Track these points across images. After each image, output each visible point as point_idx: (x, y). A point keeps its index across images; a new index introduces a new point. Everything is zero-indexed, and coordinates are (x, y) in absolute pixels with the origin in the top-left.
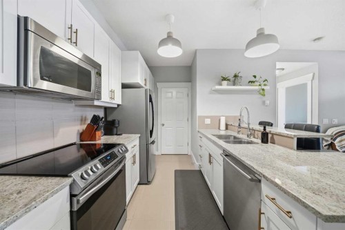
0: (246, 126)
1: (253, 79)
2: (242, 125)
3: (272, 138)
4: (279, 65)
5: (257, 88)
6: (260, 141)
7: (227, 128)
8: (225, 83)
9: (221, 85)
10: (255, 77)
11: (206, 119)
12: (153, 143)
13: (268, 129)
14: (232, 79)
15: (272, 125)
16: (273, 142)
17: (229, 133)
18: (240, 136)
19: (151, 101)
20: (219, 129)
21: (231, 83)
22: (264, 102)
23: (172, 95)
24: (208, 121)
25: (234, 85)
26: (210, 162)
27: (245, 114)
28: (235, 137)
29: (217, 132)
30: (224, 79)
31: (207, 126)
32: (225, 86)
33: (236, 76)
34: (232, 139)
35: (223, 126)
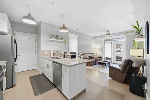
0: (60, 53)
1: (62, 38)
2: (58, 53)
3: (66, 56)
4: (70, 34)
5: (63, 41)
6: (63, 58)
7: (54, 55)
8: (53, 38)
9: (51, 38)
10: (63, 37)
11: (45, 52)
12: (16, 64)
13: (65, 54)
14: (56, 37)
15: (67, 53)
16: (66, 58)
17: (54, 56)
18: (58, 57)
19: (15, 42)
20: (51, 55)
21: (55, 38)
22: (65, 46)
23: (26, 39)
24: (46, 53)
25: (56, 39)
26: (48, 67)
27: (59, 49)
28: (56, 58)
29: (50, 56)
30: (53, 36)
31: (46, 55)
32: (53, 39)
33: (57, 36)
34: (55, 58)
35: (52, 54)
